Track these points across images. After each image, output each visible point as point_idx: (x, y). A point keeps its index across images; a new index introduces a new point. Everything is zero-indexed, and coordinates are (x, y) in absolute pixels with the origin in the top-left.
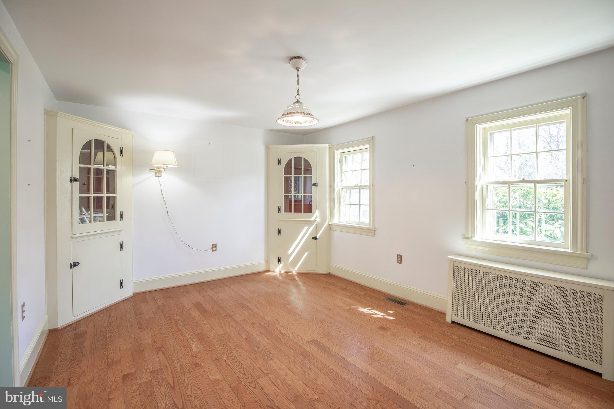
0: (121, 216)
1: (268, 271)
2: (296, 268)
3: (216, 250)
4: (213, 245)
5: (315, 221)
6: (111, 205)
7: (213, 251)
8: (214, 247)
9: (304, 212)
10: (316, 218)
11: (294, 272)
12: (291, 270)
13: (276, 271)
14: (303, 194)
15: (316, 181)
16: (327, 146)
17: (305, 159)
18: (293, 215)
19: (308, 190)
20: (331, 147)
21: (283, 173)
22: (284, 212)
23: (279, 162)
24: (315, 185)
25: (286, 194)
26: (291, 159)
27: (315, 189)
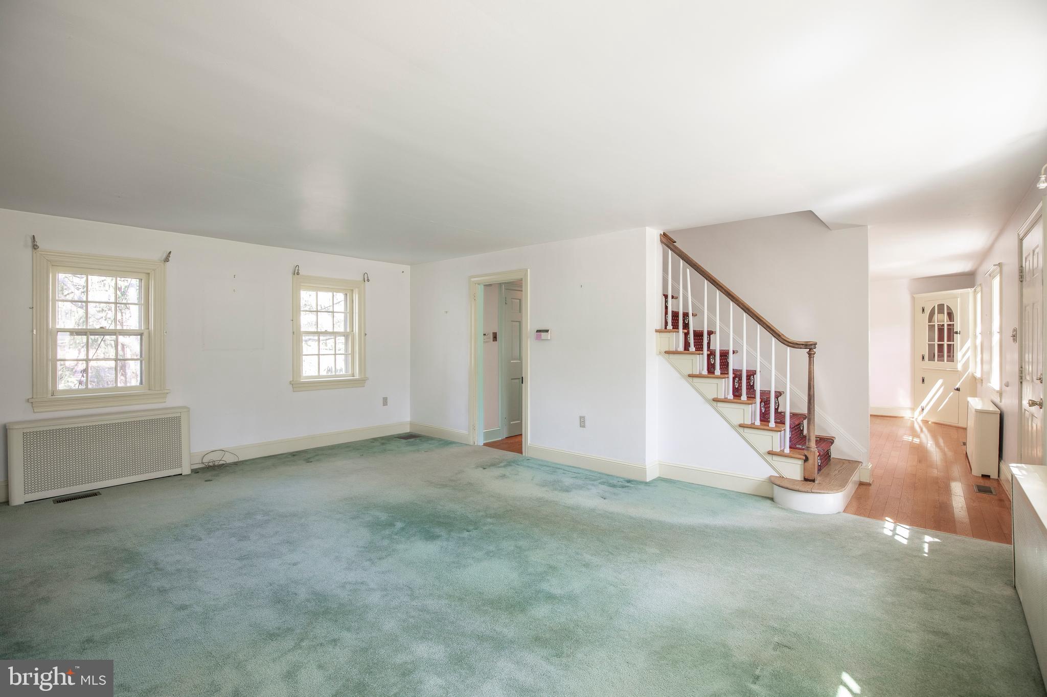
5: (957, 371)
9: (947, 361)
10: (957, 367)
13: (918, 419)
14: (946, 343)
15: (957, 328)
16: (970, 290)
17: (947, 306)
18: (936, 363)
19: (950, 338)
20: (975, 291)
21: (927, 322)
22: (929, 360)
23: (923, 310)
24: (957, 333)
25: (929, 343)
26: (935, 306)
27: (957, 338)
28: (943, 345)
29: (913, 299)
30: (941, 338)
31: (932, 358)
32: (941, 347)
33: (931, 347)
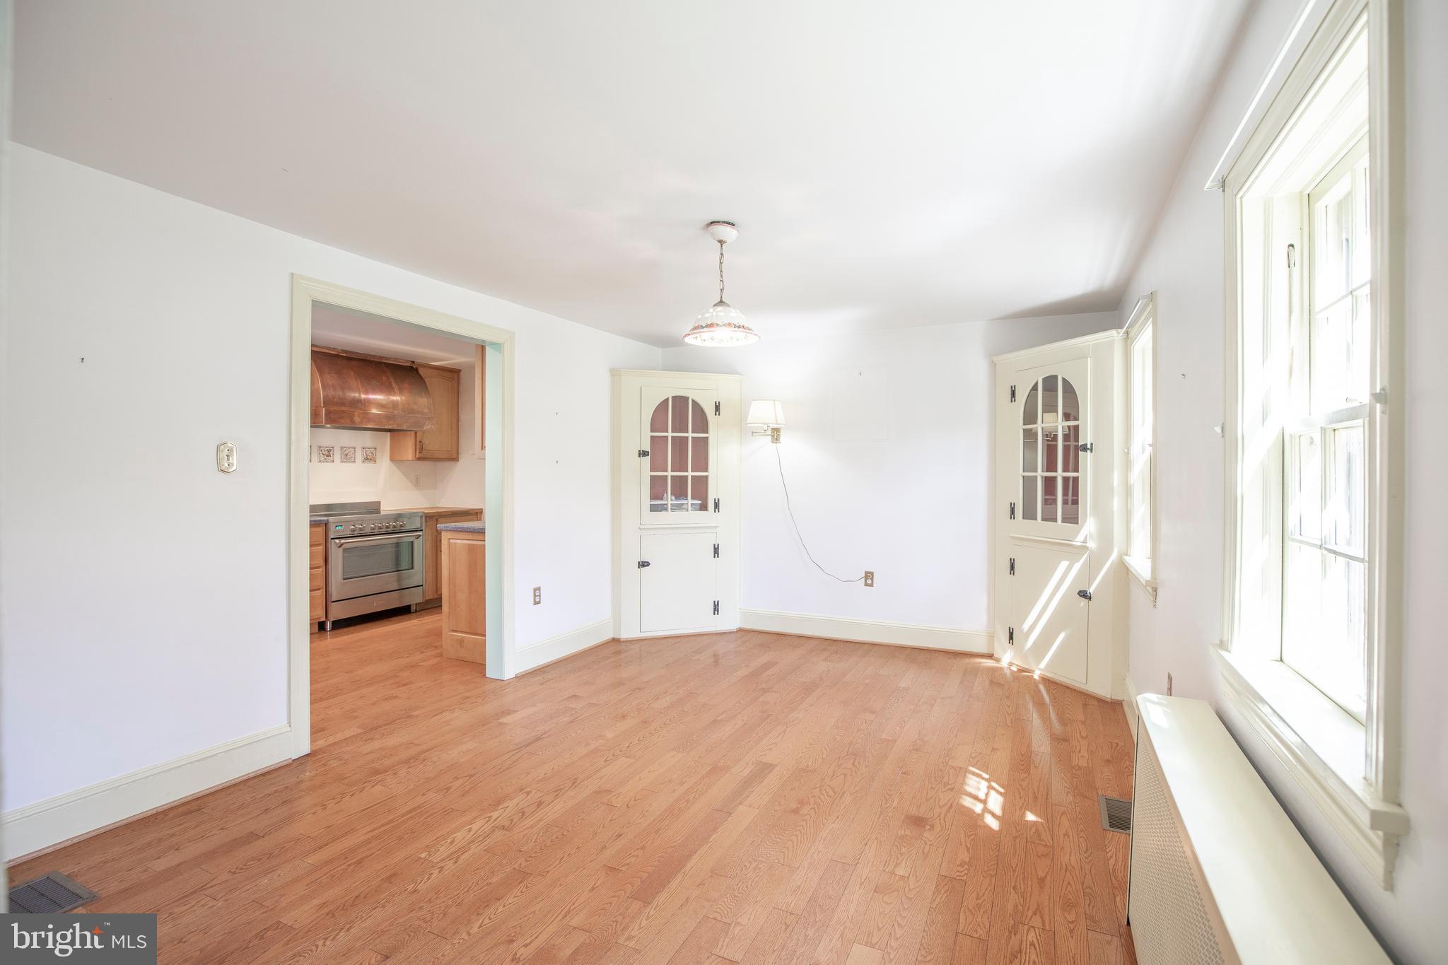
0: (717, 506)
1: (990, 656)
2: (1043, 665)
3: (872, 585)
4: (867, 573)
5: (1084, 548)
6: (701, 488)
7: (866, 585)
8: (869, 576)
9: (1063, 522)
10: (1085, 542)
11: (1036, 676)
12: (1032, 667)
13: (1002, 660)
14: (1060, 474)
15: (1086, 437)
16: (1115, 335)
17: (1064, 380)
18: (1039, 527)
19: (1072, 463)
20: (1127, 337)
21: (1021, 422)
22: (1023, 518)
23: (1013, 394)
24: (1084, 448)
25: (1026, 474)
26: (1036, 384)
27: (1086, 459)
28: (1054, 479)
29: (993, 365)
30: (1051, 465)
31: (1029, 514)
32: (1050, 484)
33: (1029, 484)
